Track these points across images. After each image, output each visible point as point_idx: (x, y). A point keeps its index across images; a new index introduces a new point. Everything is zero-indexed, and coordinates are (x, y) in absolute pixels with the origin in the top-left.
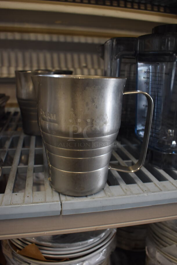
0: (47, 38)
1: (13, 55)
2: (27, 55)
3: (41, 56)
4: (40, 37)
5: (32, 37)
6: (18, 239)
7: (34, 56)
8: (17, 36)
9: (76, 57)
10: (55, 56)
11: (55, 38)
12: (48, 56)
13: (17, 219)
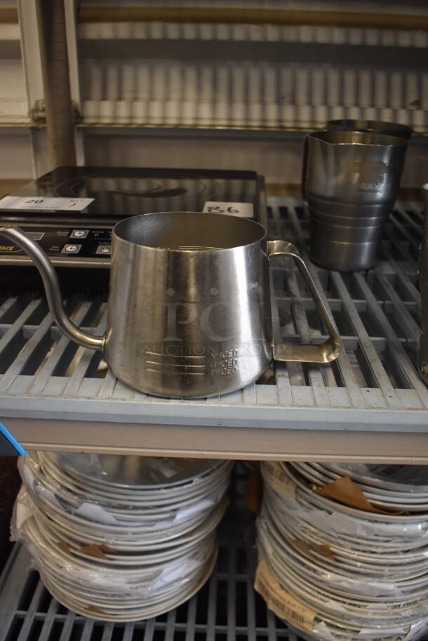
0: (337, 36)
3: (318, 77)
4: (323, 35)
5: (305, 34)
6: (308, 464)
7: (302, 77)
8: (272, 34)
10: (350, 77)
11: (356, 37)
12: (334, 77)
13: (287, 429)
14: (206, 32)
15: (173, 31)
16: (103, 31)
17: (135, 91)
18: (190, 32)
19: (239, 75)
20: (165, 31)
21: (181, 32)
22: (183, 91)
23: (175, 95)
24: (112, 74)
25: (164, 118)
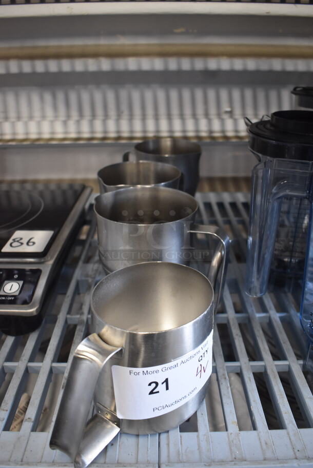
0: (158, 64)
1: (98, 96)
2: (123, 94)
3: (149, 95)
4: (146, 64)
5: (132, 64)
7: (136, 95)
8: (105, 65)
9: (211, 94)
10: (174, 94)
11: (173, 64)
12: (161, 94)
14: (53, 66)
18: (40, 66)
19: (85, 96)
20: (20, 67)
21: (33, 67)
23: (37, 114)
25: (27, 134)
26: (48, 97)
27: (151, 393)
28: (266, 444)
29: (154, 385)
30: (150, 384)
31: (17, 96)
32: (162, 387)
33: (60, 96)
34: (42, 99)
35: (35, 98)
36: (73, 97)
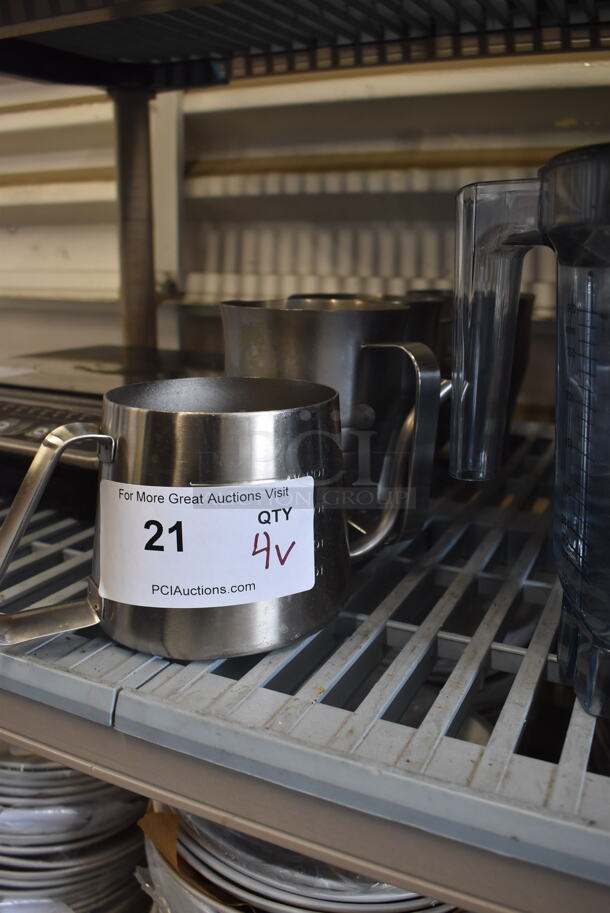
1: (408, 242)
14: (333, 183)
15: (292, 184)
16: (211, 187)
17: (256, 263)
18: (312, 184)
19: (387, 241)
20: (282, 184)
21: (302, 184)
22: (314, 262)
24: (231, 241)
26: (325, 240)
27: (150, 546)
28: (351, 732)
29: (154, 529)
30: (147, 525)
31: (277, 237)
32: (168, 540)
33: (345, 240)
34: (315, 244)
35: (305, 241)
36: (366, 241)
